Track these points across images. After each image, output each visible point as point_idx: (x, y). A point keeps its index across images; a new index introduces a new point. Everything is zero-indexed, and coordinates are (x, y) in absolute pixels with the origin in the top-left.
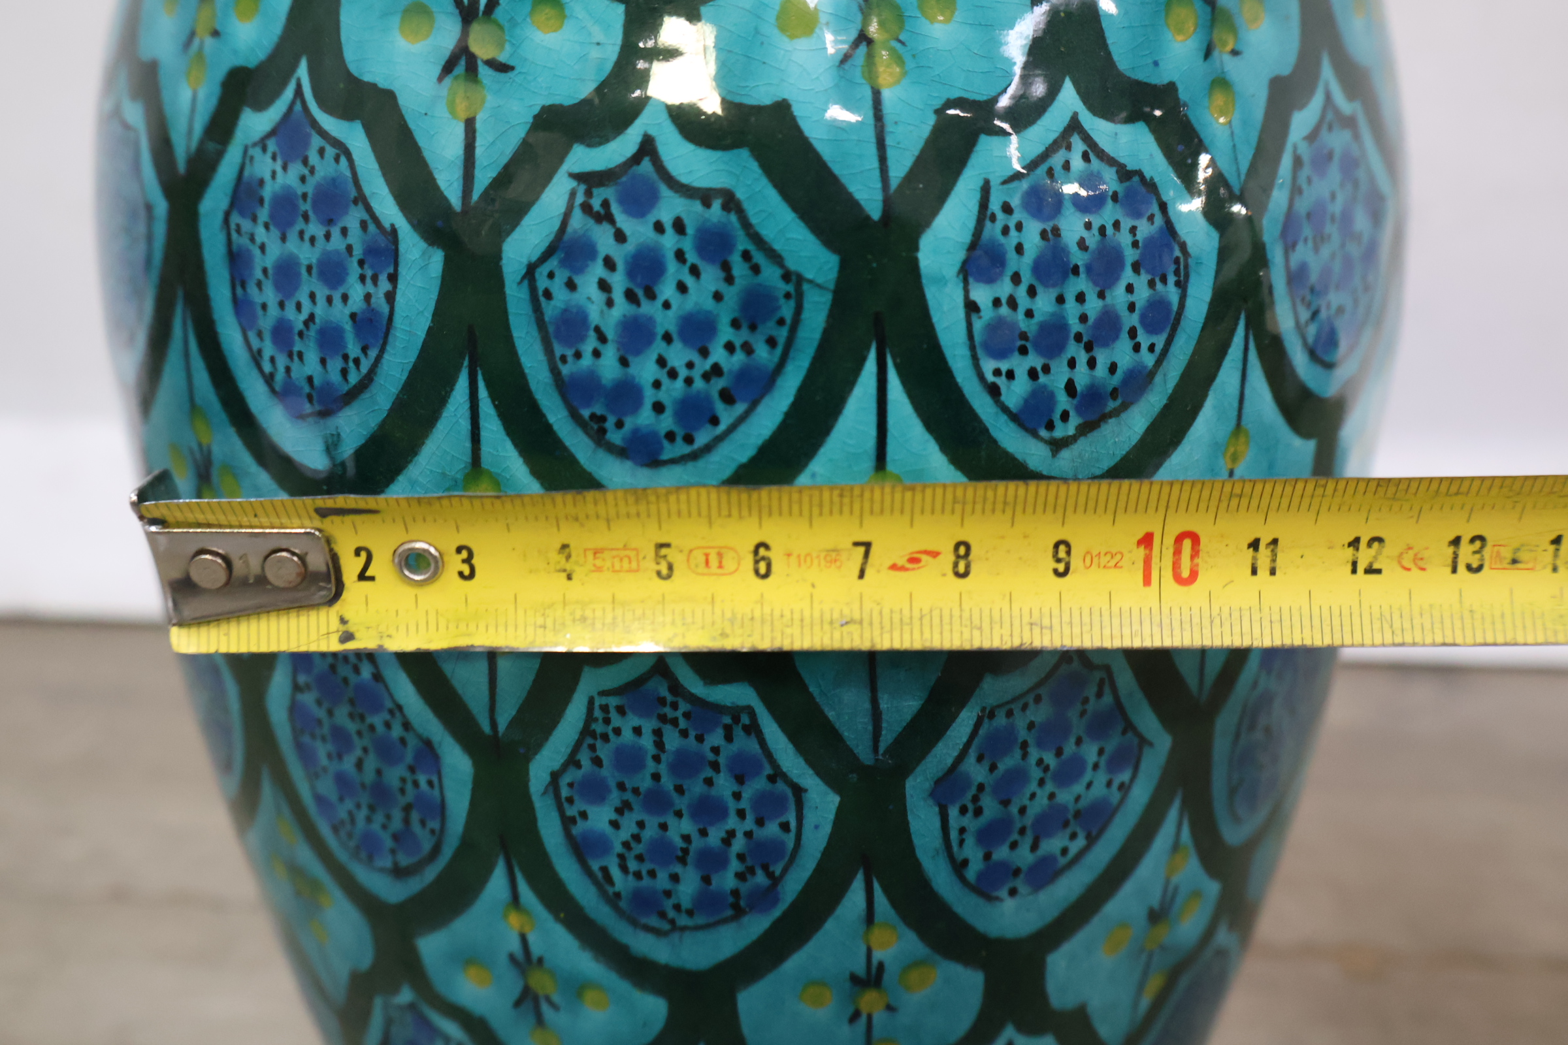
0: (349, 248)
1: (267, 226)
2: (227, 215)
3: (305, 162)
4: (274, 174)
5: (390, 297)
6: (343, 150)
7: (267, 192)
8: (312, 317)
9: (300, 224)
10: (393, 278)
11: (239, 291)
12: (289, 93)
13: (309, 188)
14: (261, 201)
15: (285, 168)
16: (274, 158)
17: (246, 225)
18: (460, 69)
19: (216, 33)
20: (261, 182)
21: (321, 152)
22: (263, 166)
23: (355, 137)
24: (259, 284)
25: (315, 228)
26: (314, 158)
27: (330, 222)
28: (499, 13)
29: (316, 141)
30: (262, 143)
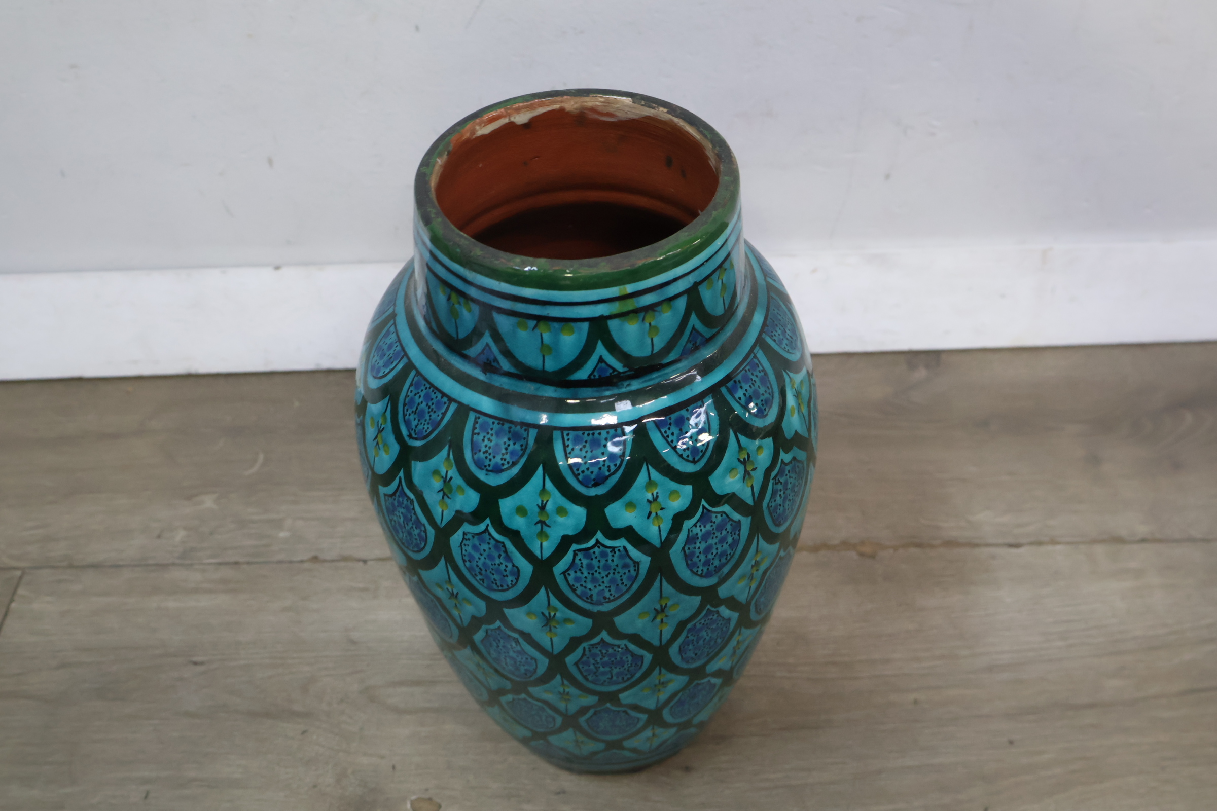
0: (728, 532)
1: (700, 543)
2: (683, 549)
3: (712, 522)
4: (701, 530)
5: (739, 535)
6: (723, 513)
7: (700, 535)
8: (717, 553)
9: (712, 536)
10: (740, 530)
11: (689, 562)
12: (701, 509)
13: (714, 527)
14: (698, 538)
15: (705, 527)
16: (700, 526)
17: (692, 547)
18: (747, 476)
19: (662, 509)
20: (697, 534)
21: (716, 517)
22: (696, 530)
23: (726, 508)
24: (698, 557)
25: (718, 534)
26: (714, 519)
27: (722, 530)
28: (751, 459)
29: (714, 515)
30: (695, 525)
